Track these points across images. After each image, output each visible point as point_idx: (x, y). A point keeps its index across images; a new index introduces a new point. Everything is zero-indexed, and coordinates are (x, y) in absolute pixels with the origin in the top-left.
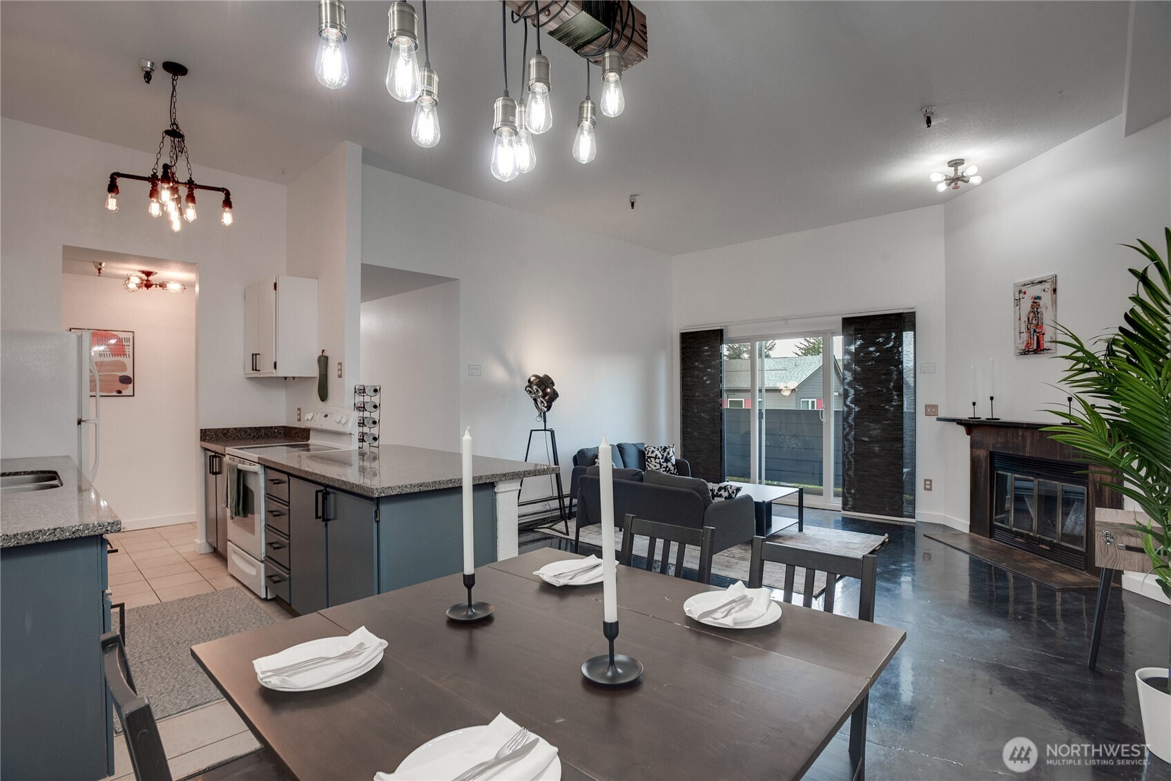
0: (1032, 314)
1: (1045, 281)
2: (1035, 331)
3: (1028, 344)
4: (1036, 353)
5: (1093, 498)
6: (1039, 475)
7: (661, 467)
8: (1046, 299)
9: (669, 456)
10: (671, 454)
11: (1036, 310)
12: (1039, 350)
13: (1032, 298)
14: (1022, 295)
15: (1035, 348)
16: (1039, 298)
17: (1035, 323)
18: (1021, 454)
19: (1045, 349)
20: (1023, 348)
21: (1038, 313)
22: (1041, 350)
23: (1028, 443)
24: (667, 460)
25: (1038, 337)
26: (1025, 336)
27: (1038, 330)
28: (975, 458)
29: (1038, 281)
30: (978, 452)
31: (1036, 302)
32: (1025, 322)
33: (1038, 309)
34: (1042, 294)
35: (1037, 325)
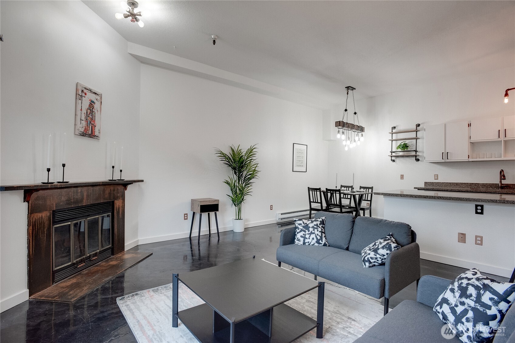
0: (89, 111)
1: (97, 94)
2: (90, 123)
3: (85, 130)
4: (90, 137)
5: (116, 216)
6: (88, 216)
11: (91, 109)
12: (92, 136)
13: (90, 100)
14: (83, 94)
15: (90, 133)
16: (94, 103)
17: (91, 117)
19: (95, 136)
20: (83, 131)
21: (93, 112)
23: (85, 196)
25: (92, 127)
26: (84, 123)
27: (92, 122)
28: (35, 222)
29: (94, 92)
30: (40, 215)
31: (92, 103)
32: (85, 113)
33: (93, 109)
34: (95, 101)
35: (92, 119)
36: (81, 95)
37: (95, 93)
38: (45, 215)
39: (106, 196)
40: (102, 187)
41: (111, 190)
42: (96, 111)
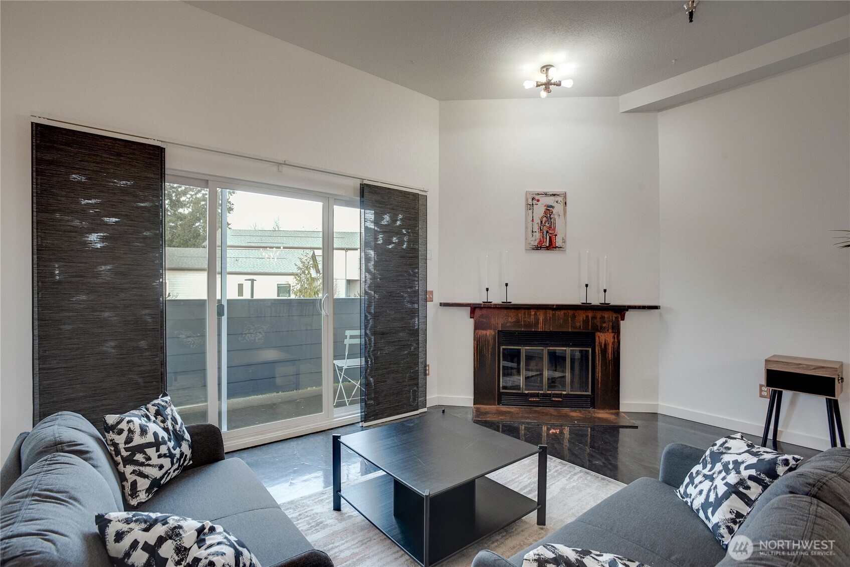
0: (545, 219)
1: (558, 195)
2: (547, 232)
3: (540, 242)
4: (549, 250)
5: (599, 355)
6: (547, 344)
8: (558, 209)
11: (549, 215)
12: (551, 246)
13: (545, 206)
14: (535, 202)
15: (548, 245)
16: (552, 207)
17: (548, 225)
18: (533, 330)
19: (557, 247)
20: (536, 244)
21: (551, 218)
22: (553, 247)
23: (541, 320)
25: (550, 237)
26: (538, 235)
27: (550, 232)
28: (479, 338)
29: (551, 194)
30: (484, 332)
31: (549, 210)
32: (538, 223)
33: (550, 215)
34: (555, 204)
35: (550, 227)
36: (531, 204)
37: (554, 195)
38: (489, 333)
39: (578, 325)
40: (571, 312)
41: (587, 317)
42: (556, 217)
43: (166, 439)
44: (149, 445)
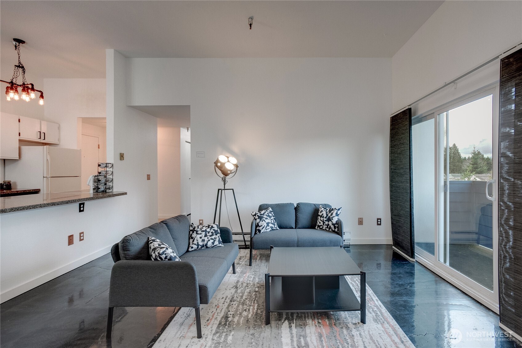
7: (324, 225)
9: (331, 217)
10: (334, 214)
24: (329, 220)
43: (324, 217)
44: (320, 216)
